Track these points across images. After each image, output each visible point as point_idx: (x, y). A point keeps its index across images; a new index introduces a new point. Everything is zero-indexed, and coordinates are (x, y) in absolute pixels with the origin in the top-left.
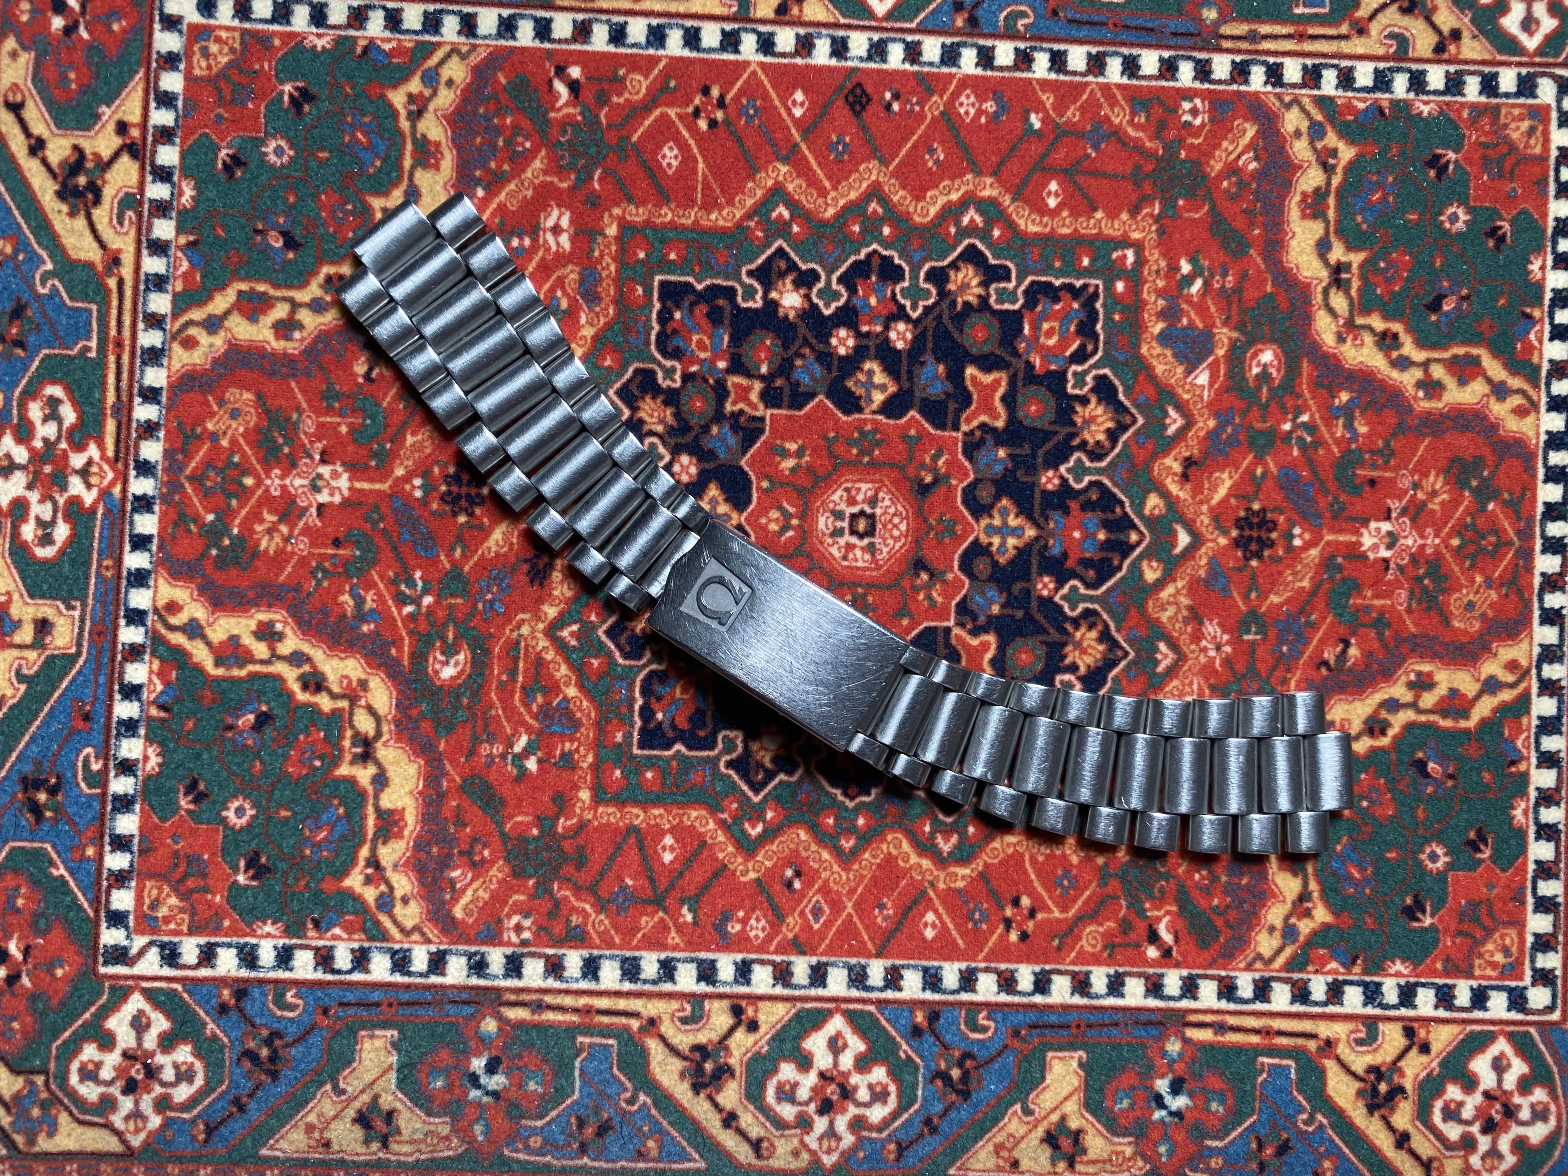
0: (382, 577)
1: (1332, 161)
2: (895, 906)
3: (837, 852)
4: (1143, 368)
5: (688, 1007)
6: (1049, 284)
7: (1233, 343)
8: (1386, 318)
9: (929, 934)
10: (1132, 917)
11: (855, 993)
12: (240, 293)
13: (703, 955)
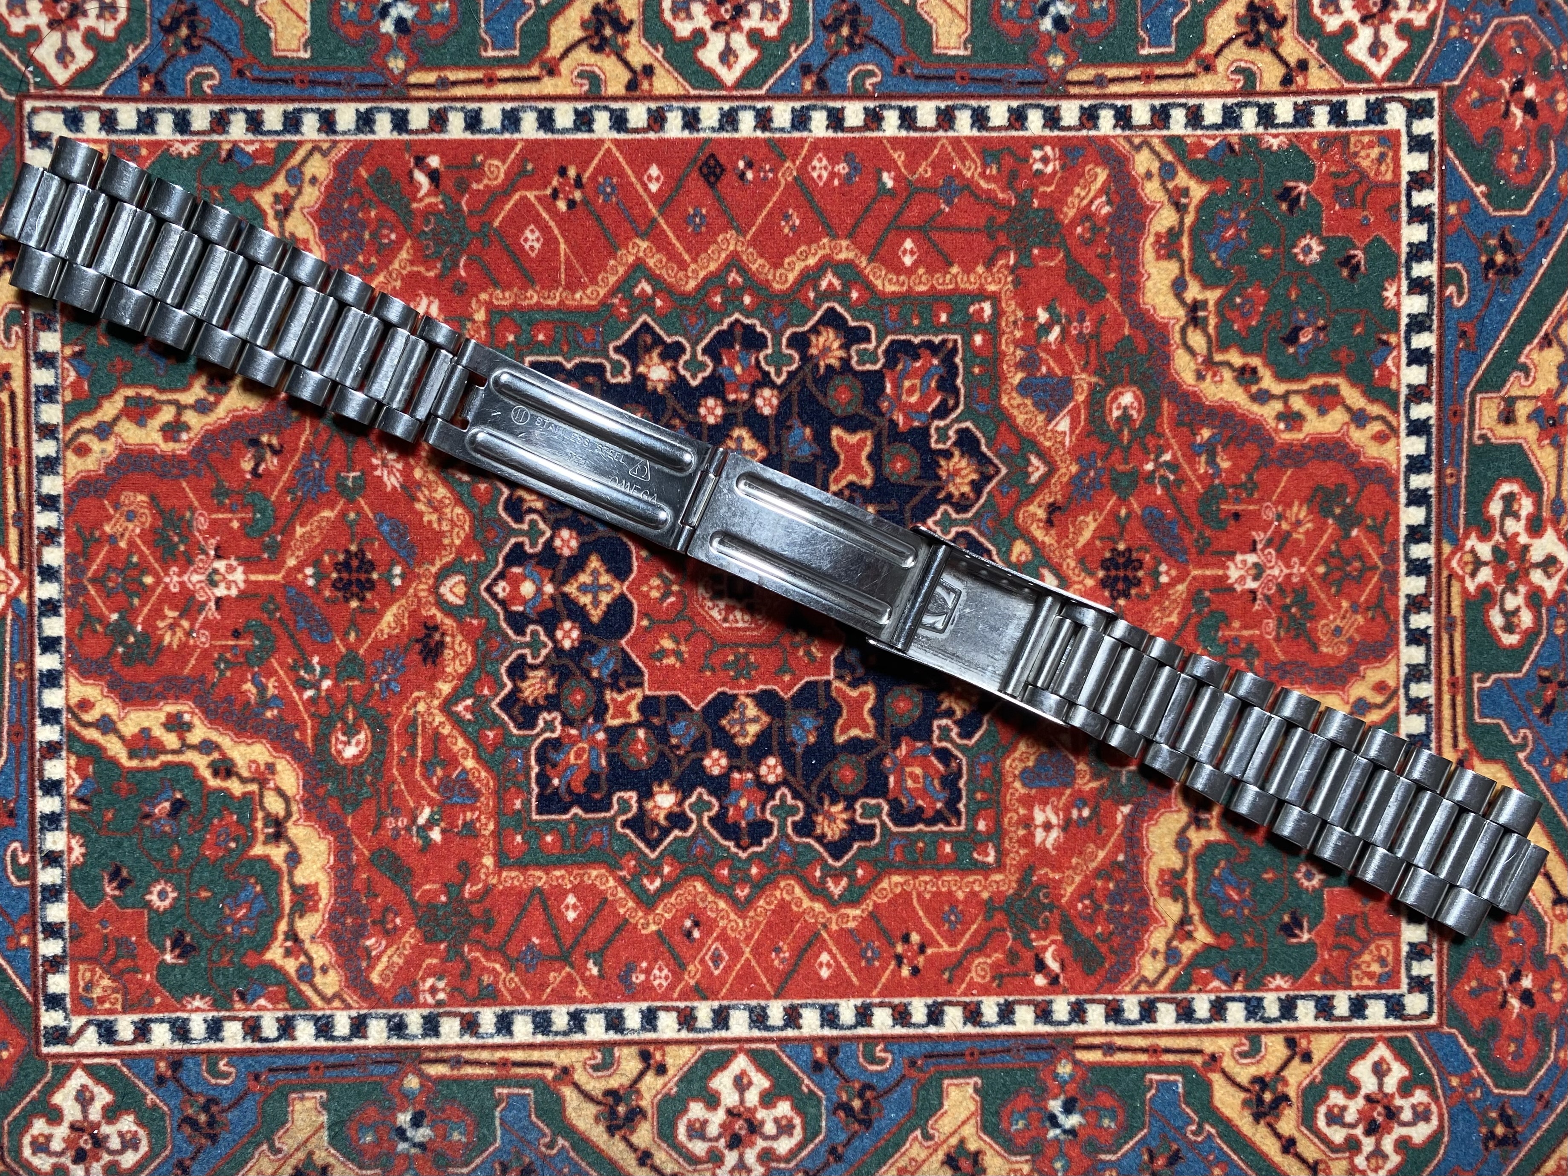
0: (281, 664)
1: (1184, 201)
2: (791, 949)
3: (733, 901)
4: (1004, 419)
5: (599, 1055)
6: (909, 342)
7: (1092, 387)
8: (1244, 353)
9: (825, 973)
10: (1019, 947)
11: (756, 1033)
12: (127, 399)
13: (610, 1005)
